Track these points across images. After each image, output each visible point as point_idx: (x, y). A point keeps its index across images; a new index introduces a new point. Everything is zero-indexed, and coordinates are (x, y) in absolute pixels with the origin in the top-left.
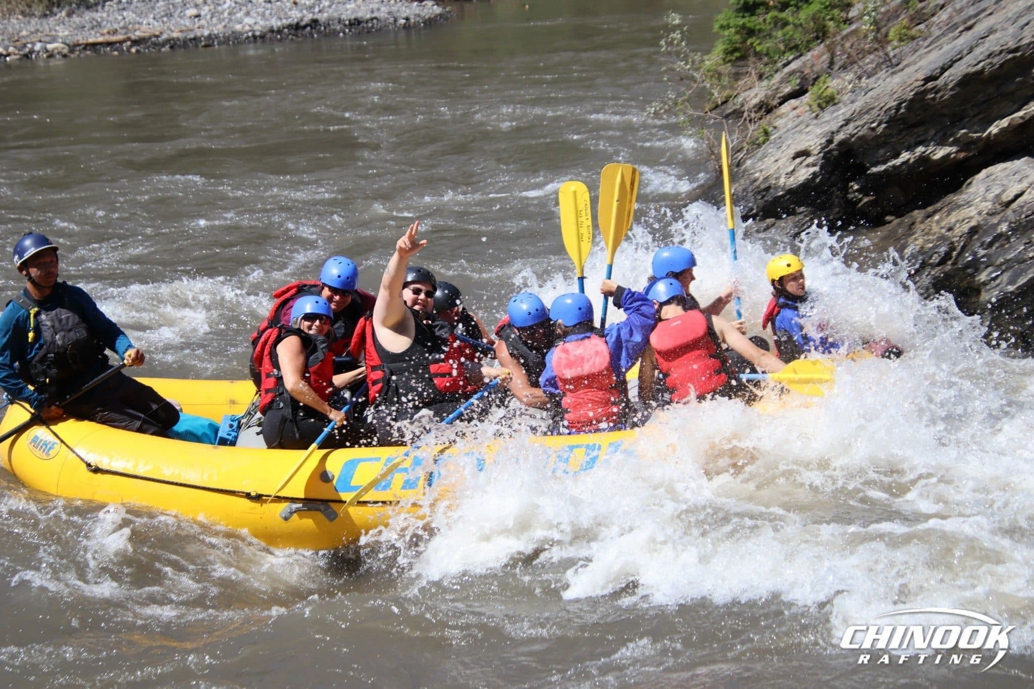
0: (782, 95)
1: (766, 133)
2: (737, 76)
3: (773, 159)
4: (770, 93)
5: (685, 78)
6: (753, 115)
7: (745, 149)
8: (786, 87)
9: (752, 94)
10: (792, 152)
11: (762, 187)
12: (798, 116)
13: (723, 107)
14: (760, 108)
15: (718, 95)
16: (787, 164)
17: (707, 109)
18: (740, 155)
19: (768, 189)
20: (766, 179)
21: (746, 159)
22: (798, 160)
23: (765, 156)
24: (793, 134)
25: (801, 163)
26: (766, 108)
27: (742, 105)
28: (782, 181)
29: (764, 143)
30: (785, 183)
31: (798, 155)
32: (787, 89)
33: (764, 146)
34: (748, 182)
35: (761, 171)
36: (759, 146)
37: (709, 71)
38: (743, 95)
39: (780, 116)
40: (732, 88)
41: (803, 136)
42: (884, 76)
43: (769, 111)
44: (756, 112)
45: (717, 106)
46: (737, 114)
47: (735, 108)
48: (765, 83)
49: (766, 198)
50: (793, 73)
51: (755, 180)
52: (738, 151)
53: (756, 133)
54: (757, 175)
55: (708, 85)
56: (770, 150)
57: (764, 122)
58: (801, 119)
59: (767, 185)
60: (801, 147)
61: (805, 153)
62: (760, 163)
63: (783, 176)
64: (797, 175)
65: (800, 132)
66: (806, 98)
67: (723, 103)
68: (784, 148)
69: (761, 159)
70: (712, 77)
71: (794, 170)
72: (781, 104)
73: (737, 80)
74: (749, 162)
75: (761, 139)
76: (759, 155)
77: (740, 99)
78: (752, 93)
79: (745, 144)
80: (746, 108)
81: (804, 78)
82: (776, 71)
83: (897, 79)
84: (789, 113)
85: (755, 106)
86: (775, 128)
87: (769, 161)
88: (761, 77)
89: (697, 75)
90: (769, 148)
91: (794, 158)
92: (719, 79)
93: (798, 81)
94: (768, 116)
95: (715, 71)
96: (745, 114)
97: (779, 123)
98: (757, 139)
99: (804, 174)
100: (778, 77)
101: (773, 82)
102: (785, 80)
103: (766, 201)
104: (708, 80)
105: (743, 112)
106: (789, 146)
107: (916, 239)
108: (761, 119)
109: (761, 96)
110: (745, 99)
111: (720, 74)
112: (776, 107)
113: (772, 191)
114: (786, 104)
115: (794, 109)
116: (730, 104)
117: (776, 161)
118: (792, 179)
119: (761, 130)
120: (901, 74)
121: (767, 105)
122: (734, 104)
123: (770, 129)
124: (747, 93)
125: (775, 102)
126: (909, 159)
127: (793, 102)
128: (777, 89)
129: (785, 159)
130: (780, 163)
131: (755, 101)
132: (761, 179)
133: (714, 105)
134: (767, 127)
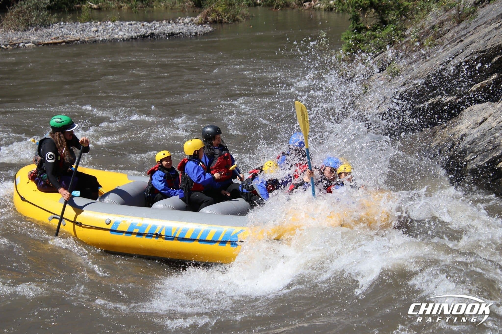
1: (366, 89)
11: (365, 113)
19: (368, 114)
25: (383, 103)
29: (365, 93)
35: (364, 106)
39: (373, 81)
42: (422, 62)
50: (378, 60)
56: (368, 97)
57: (365, 83)
66: (385, 72)
71: (379, 107)
83: (427, 64)
84: (377, 79)
86: (370, 86)
93: (381, 64)
97: (372, 84)
99: (384, 108)
100: (371, 62)
102: (375, 64)
107: (437, 140)
118: (378, 110)
120: (430, 62)
126: (433, 102)
127: (379, 74)
128: (371, 68)
130: (373, 102)
134: (366, 86)
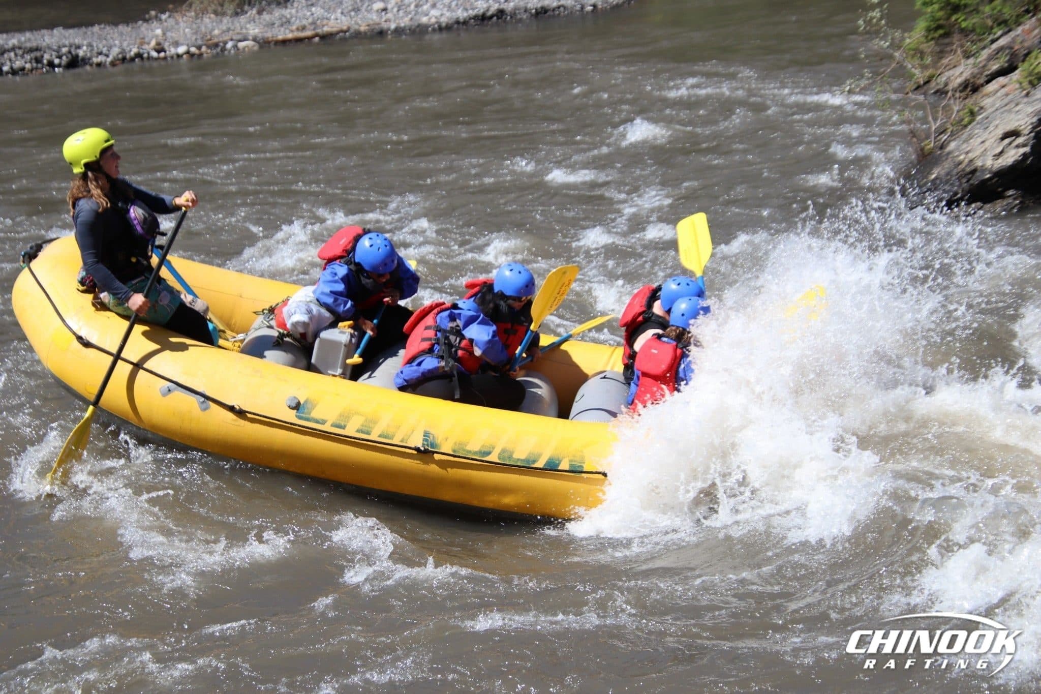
0: (989, 72)
1: (972, 114)
2: (940, 55)
3: (979, 140)
4: (976, 70)
5: (883, 58)
6: (957, 95)
7: (949, 130)
8: (994, 64)
9: (957, 73)
10: (1000, 132)
11: (968, 169)
12: (1007, 95)
13: (925, 87)
14: (966, 87)
15: (919, 76)
16: (995, 145)
17: (908, 90)
18: (944, 137)
19: (974, 171)
20: (971, 161)
21: (950, 141)
22: (1006, 141)
23: (970, 137)
24: (1002, 114)
25: (1010, 144)
26: (971, 87)
27: (946, 84)
28: (989, 163)
29: (970, 123)
30: (993, 165)
31: (1007, 135)
32: (995, 67)
33: (970, 127)
34: (952, 165)
35: (967, 153)
36: (966, 126)
37: (910, 49)
38: (947, 74)
39: (988, 95)
40: (935, 67)
41: (1012, 116)
43: (976, 89)
44: (961, 92)
45: (918, 87)
46: (941, 93)
47: (938, 87)
48: (971, 61)
49: (971, 182)
50: (1001, 50)
51: (960, 163)
52: (942, 133)
53: (961, 113)
54: (962, 157)
55: (909, 65)
56: (976, 131)
57: (970, 102)
58: (1010, 97)
59: (972, 168)
60: (1010, 127)
61: (1014, 134)
62: (965, 146)
63: (990, 158)
64: (1005, 156)
65: (1009, 111)
66: (1016, 76)
67: (927, 83)
68: (991, 128)
69: (966, 141)
70: (913, 56)
71: (1002, 152)
72: (988, 82)
73: (941, 58)
74: (952, 146)
75: (967, 120)
76: (965, 136)
77: (943, 79)
78: (957, 71)
79: (949, 126)
80: (950, 87)
81: (1013, 55)
82: (983, 48)
84: (997, 91)
85: (960, 85)
86: (982, 107)
87: (975, 142)
88: (966, 56)
89: (896, 54)
90: (975, 129)
91: (1002, 139)
92: (921, 59)
93: (1007, 58)
94: (975, 96)
95: (917, 49)
96: (950, 94)
97: (986, 102)
98: (962, 120)
99: (1013, 155)
100: (985, 53)
101: (979, 59)
102: (993, 58)
103: (972, 185)
104: (909, 60)
105: (947, 93)
106: (996, 126)
108: (965, 98)
109: (966, 75)
110: (949, 78)
111: (922, 53)
112: (982, 86)
113: (978, 174)
114: (994, 82)
115: (1003, 87)
116: (933, 84)
117: (983, 142)
118: (999, 161)
119: (966, 111)
121: (974, 84)
122: (937, 84)
123: (976, 109)
124: (951, 72)
125: (982, 81)
127: (1001, 80)
128: (985, 66)
129: (992, 140)
130: (987, 144)
131: (959, 80)
132: (967, 161)
133: (915, 86)
134: (972, 107)
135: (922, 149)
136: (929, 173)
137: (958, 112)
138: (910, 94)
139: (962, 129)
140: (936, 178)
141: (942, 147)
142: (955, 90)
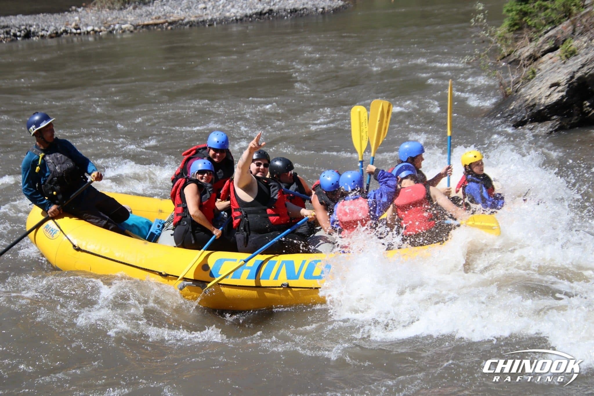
0: (543, 50)
1: (534, 73)
2: (516, 40)
3: (538, 88)
4: (536, 49)
5: (485, 41)
6: (526, 62)
7: (521, 82)
8: (546, 46)
10: (549, 83)
11: (531, 104)
12: (553, 63)
13: (508, 58)
14: (530, 58)
15: (505, 51)
16: (546, 90)
17: (498, 59)
18: (518, 86)
19: (534, 105)
20: (533, 99)
21: (521, 88)
22: (553, 88)
23: (532, 86)
24: (550, 73)
25: (555, 90)
26: (534, 58)
27: (520, 56)
28: (543, 101)
29: (532, 78)
30: (545, 102)
31: (553, 85)
32: (547, 47)
33: (532, 80)
34: (522, 101)
35: (530, 95)
36: (529, 80)
37: (500, 37)
38: (520, 50)
39: (542, 63)
40: (514, 47)
41: (556, 74)
43: (536, 60)
44: (528, 60)
45: (504, 57)
46: (516, 62)
47: (514, 58)
48: (533, 44)
49: (533, 111)
50: (550, 37)
51: (527, 100)
52: (517, 83)
53: (527, 73)
54: (528, 97)
55: (499, 45)
56: (536, 83)
58: (555, 64)
59: (533, 103)
60: (555, 81)
61: (557, 84)
62: (529, 91)
63: (544, 98)
64: (552, 97)
65: (554, 72)
66: (558, 52)
67: (509, 55)
68: (544, 81)
69: (530, 88)
70: (501, 40)
71: (550, 95)
72: (543, 55)
73: (516, 42)
74: (523, 90)
75: (531, 76)
76: (529, 85)
77: (518, 53)
78: (526, 49)
79: (521, 79)
80: (522, 58)
81: (557, 41)
82: (540, 36)
84: (547, 61)
85: (527, 57)
86: (539, 70)
87: (535, 89)
88: (531, 40)
89: (493, 39)
90: (535, 81)
91: (550, 87)
92: (506, 42)
93: (554, 42)
94: (535, 63)
95: (503, 36)
96: (521, 62)
97: (542, 66)
98: (528, 76)
99: (556, 97)
100: (541, 40)
101: (538, 43)
102: (545, 42)
103: (533, 113)
104: (499, 42)
105: (520, 61)
106: (547, 80)
108: (530, 64)
109: (531, 51)
110: (521, 53)
111: (506, 39)
112: (540, 57)
113: (537, 106)
114: (546, 55)
115: (551, 58)
116: (512, 56)
117: (539, 89)
118: (549, 100)
119: (531, 71)
121: (534, 56)
122: (515, 56)
123: (536, 70)
124: (522, 49)
125: (539, 55)
127: (550, 54)
128: (541, 46)
129: (545, 88)
130: (542, 90)
131: (527, 54)
132: (530, 99)
133: (502, 57)
134: (534, 69)
135: (506, 92)
136: (510, 106)
137: (526, 71)
138: (500, 61)
139: (528, 82)
140: (513, 109)
141: (517, 91)
142: (524, 60)
